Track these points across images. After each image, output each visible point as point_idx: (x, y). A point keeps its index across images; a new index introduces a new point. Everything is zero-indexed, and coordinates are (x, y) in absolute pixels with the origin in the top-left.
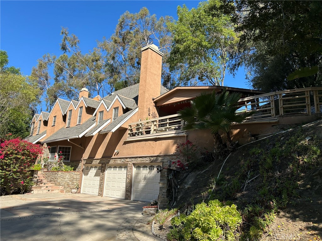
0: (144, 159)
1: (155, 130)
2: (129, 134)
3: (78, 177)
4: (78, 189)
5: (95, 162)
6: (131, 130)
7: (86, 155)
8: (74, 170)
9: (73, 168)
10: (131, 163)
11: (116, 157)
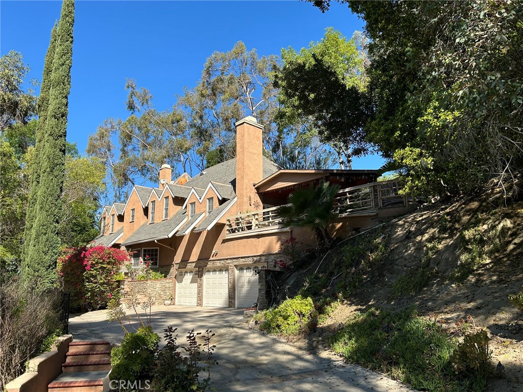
0: (247, 259)
1: (257, 225)
2: (227, 230)
3: (170, 286)
4: (172, 300)
5: (191, 266)
6: (230, 226)
7: (178, 258)
8: (165, 277)
9: (163, 275)
10: (232, 265)
11: (214, 258)
